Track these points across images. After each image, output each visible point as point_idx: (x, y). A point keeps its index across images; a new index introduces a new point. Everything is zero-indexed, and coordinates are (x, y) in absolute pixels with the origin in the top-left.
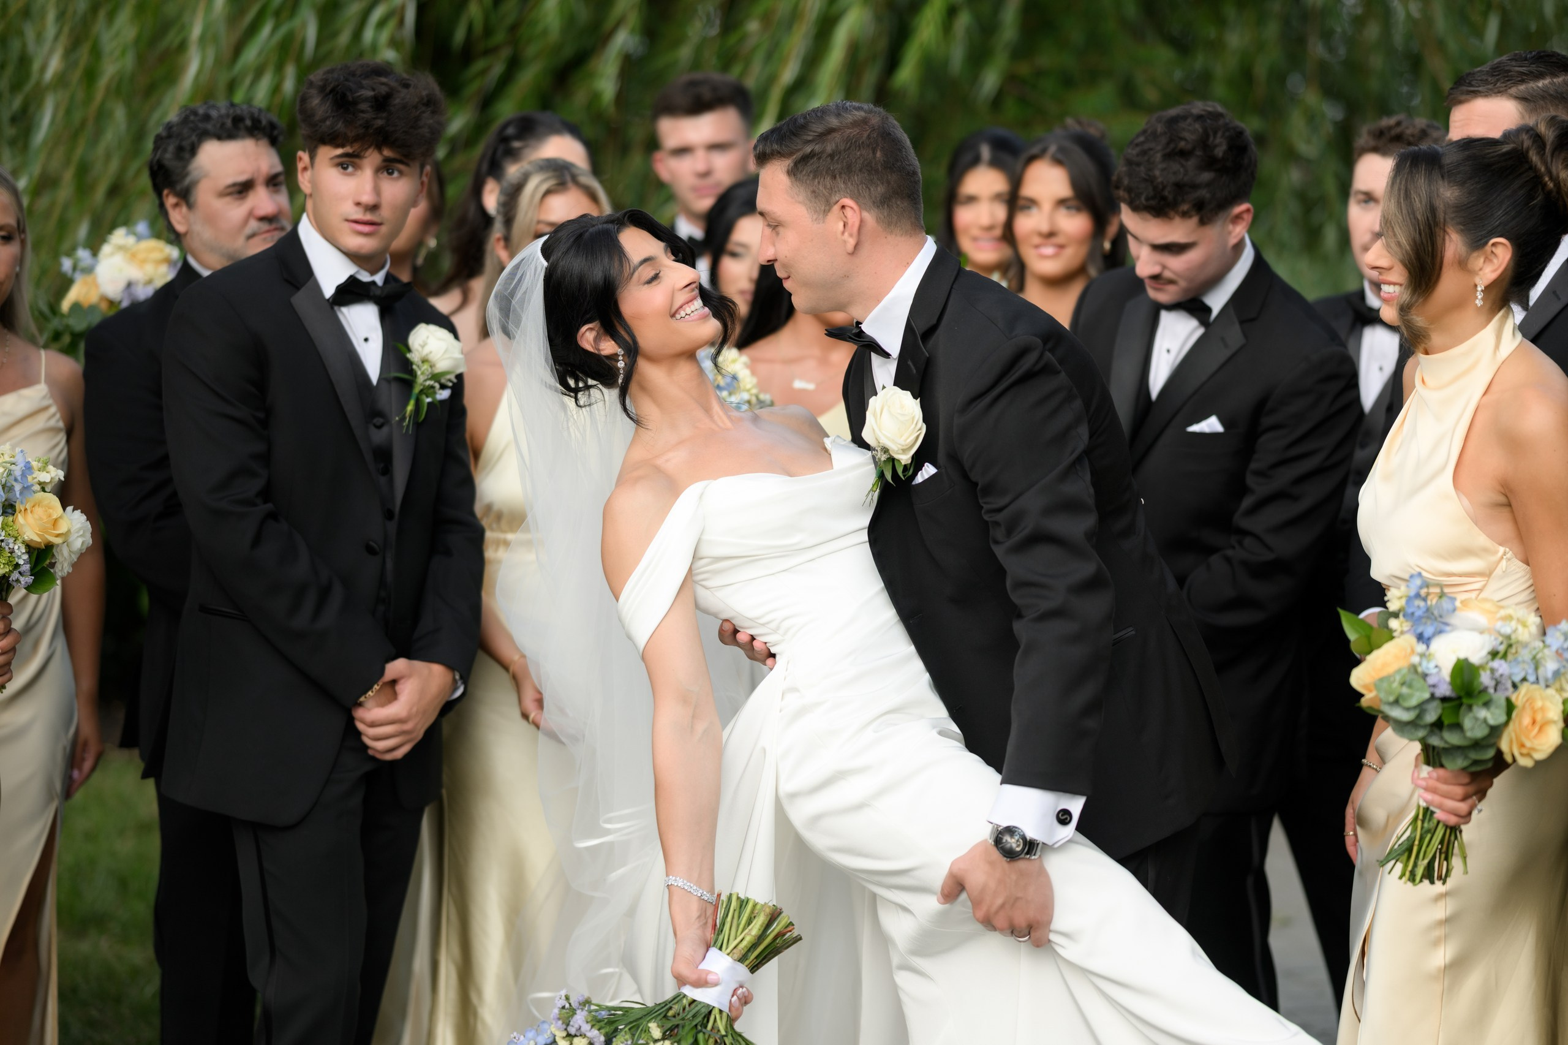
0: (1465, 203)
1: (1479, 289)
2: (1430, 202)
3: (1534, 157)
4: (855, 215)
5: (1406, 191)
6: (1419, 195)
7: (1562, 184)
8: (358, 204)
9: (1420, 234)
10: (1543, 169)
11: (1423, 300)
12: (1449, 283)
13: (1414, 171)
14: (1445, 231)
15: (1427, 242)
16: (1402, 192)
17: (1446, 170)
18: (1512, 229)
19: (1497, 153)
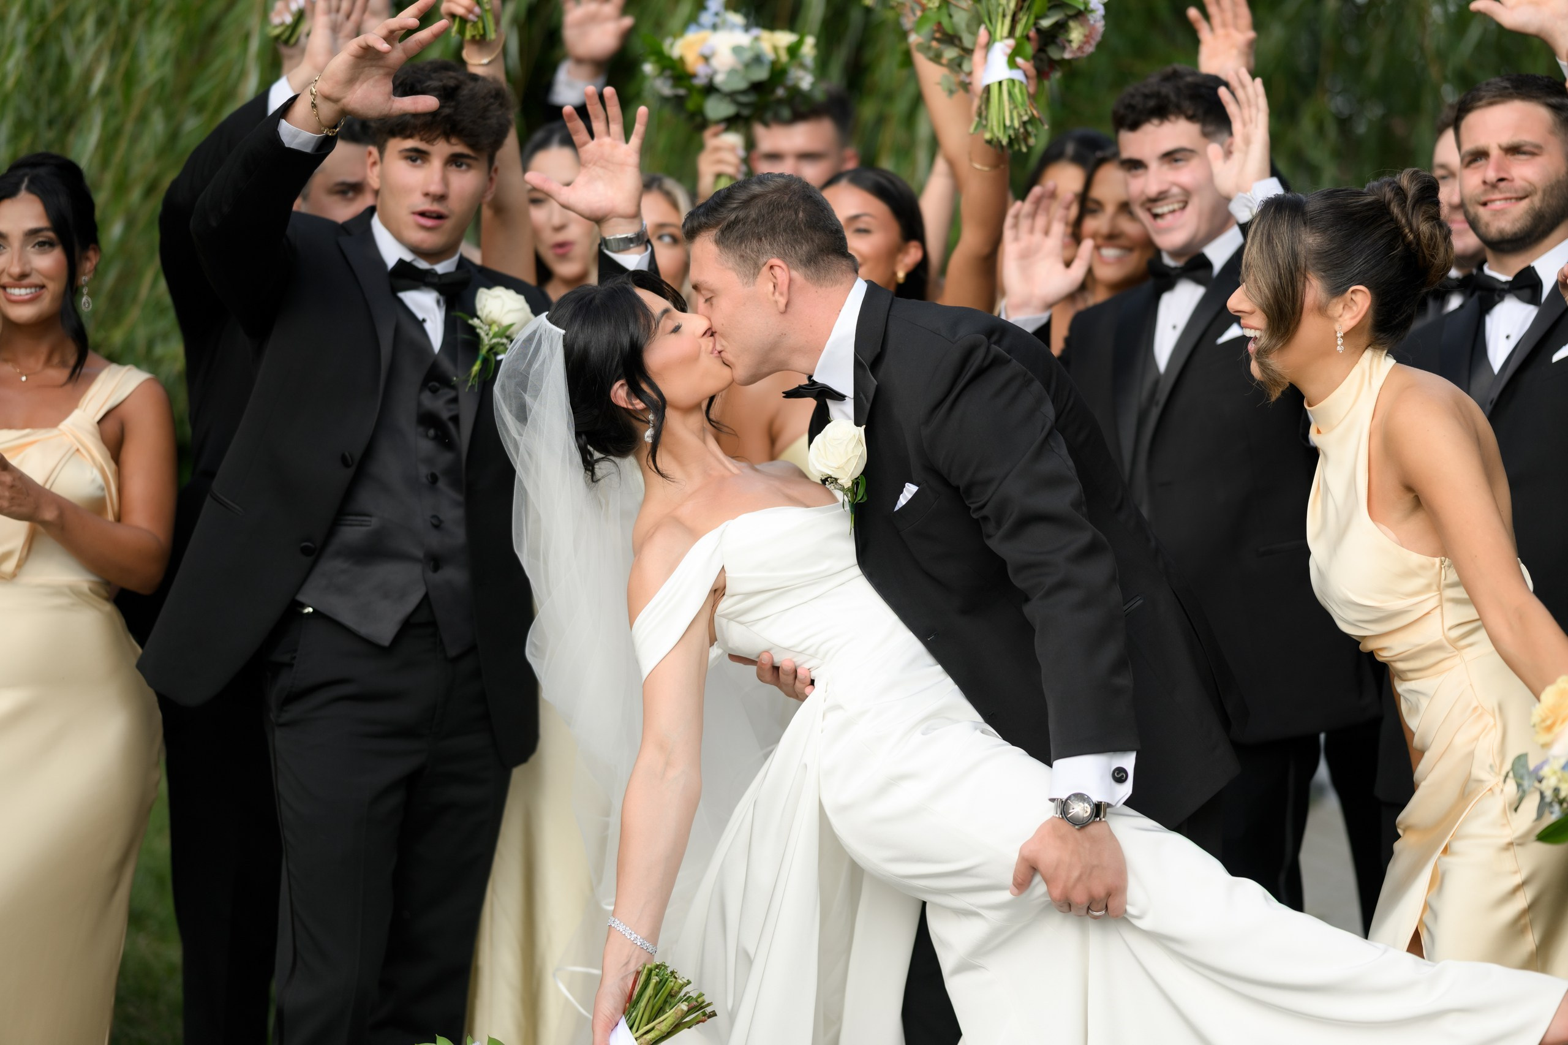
0: (1327, 250)
1: (1339, 335)
2: (1292, 247)
3: (1395, 210)
4: (784, 273)
5: (1269, 235)
6: (1282, 241)
7: (1422, 236)
8: (426, 195)
9: (1280, 278)
10: (1403, 221)
11: (1284, 345)
12: (1310, 328)
13: (1278, 217)
14: (1305, 277)
15: (1288, 286)
16: (1265, 237)
17: (1308, 217)
18: (1372, 277)
19: (1360, 203)
